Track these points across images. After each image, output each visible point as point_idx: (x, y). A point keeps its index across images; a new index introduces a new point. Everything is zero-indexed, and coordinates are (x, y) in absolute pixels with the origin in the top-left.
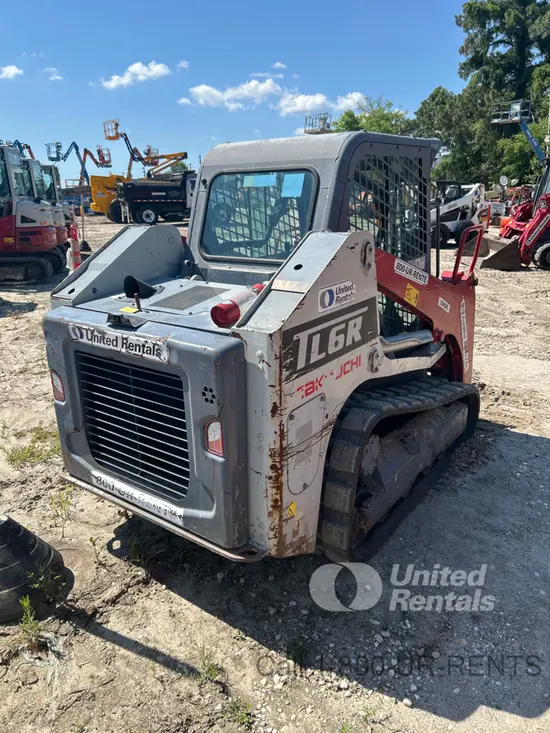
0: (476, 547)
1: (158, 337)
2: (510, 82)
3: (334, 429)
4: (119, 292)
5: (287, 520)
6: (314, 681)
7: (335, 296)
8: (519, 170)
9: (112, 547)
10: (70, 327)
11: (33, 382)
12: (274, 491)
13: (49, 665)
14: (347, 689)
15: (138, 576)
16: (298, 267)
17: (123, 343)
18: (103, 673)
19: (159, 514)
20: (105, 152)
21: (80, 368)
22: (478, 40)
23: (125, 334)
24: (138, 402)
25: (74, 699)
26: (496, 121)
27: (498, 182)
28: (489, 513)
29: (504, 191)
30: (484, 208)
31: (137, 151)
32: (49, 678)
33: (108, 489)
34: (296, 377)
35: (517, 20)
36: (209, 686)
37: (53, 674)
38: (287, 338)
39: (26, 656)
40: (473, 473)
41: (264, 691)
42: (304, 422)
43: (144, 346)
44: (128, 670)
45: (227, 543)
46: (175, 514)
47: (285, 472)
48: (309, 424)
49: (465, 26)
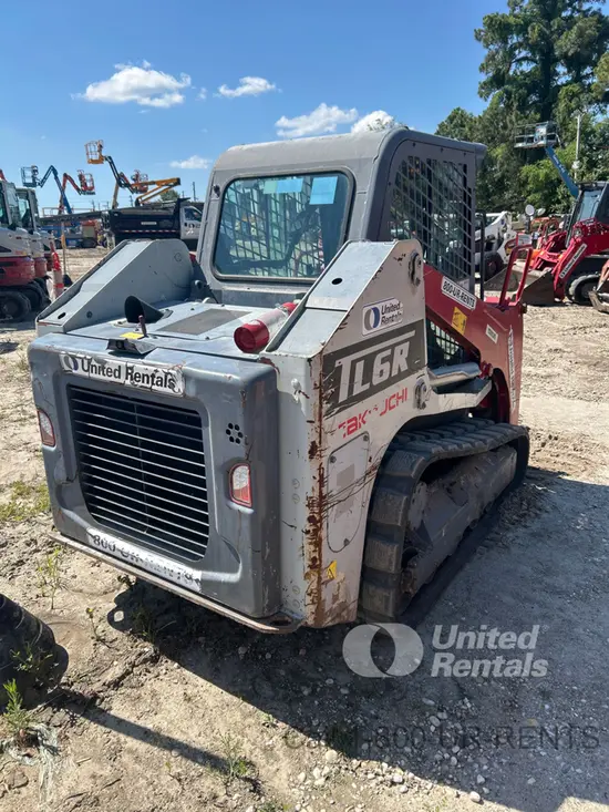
0: (537, 611)
1: (171, 366)
2: (535, 103)
3: (378, 474)
4: (119, 317)
5: (327, 582)
6: (362, 775)
7: (381, 316)
8: (545, 200)
9: (113, 619)
10: (62, 356)
11: (11, 430)
12: (312, 548)
13: (41, 763)
14: (402, 783)
15: (144, 653)
16: (337, 281)
17: (128, 374)
18: (107, 771)
19: (170, 578)
20: (87, 177)
21: (73, 406)
22: (499, 57)
23: (131, 362)
24: (145, 444)
25: (73, 804)
26: (520, 145)
27: (523, 211)
28: (548, 572)
29: (530, 222)
30: (511, 238)
31: (123, 176)
32: (41, 779)
33: (107, 550)
34: (338, 412)
35: (542, 35)
36: (236, 784)
37: (47, 774)
38: (327, 364)
39: (13, 752)
40: (525, 527)
41: (303, 788)
42: (346, 465)
43: (153, 376)
44: (138, 767)
45: (256, 611)
46: (190, 578)
47: (324, 526)
48: (351, 469)
49: (485, 41)
